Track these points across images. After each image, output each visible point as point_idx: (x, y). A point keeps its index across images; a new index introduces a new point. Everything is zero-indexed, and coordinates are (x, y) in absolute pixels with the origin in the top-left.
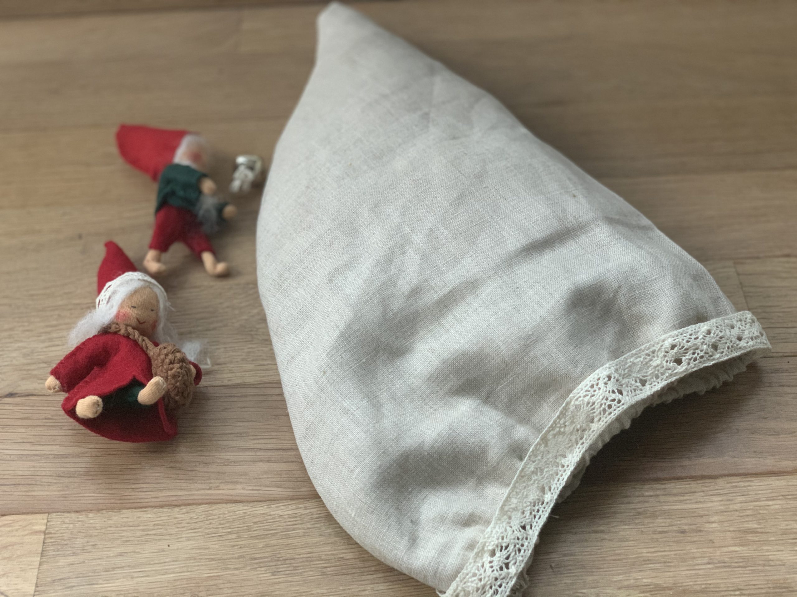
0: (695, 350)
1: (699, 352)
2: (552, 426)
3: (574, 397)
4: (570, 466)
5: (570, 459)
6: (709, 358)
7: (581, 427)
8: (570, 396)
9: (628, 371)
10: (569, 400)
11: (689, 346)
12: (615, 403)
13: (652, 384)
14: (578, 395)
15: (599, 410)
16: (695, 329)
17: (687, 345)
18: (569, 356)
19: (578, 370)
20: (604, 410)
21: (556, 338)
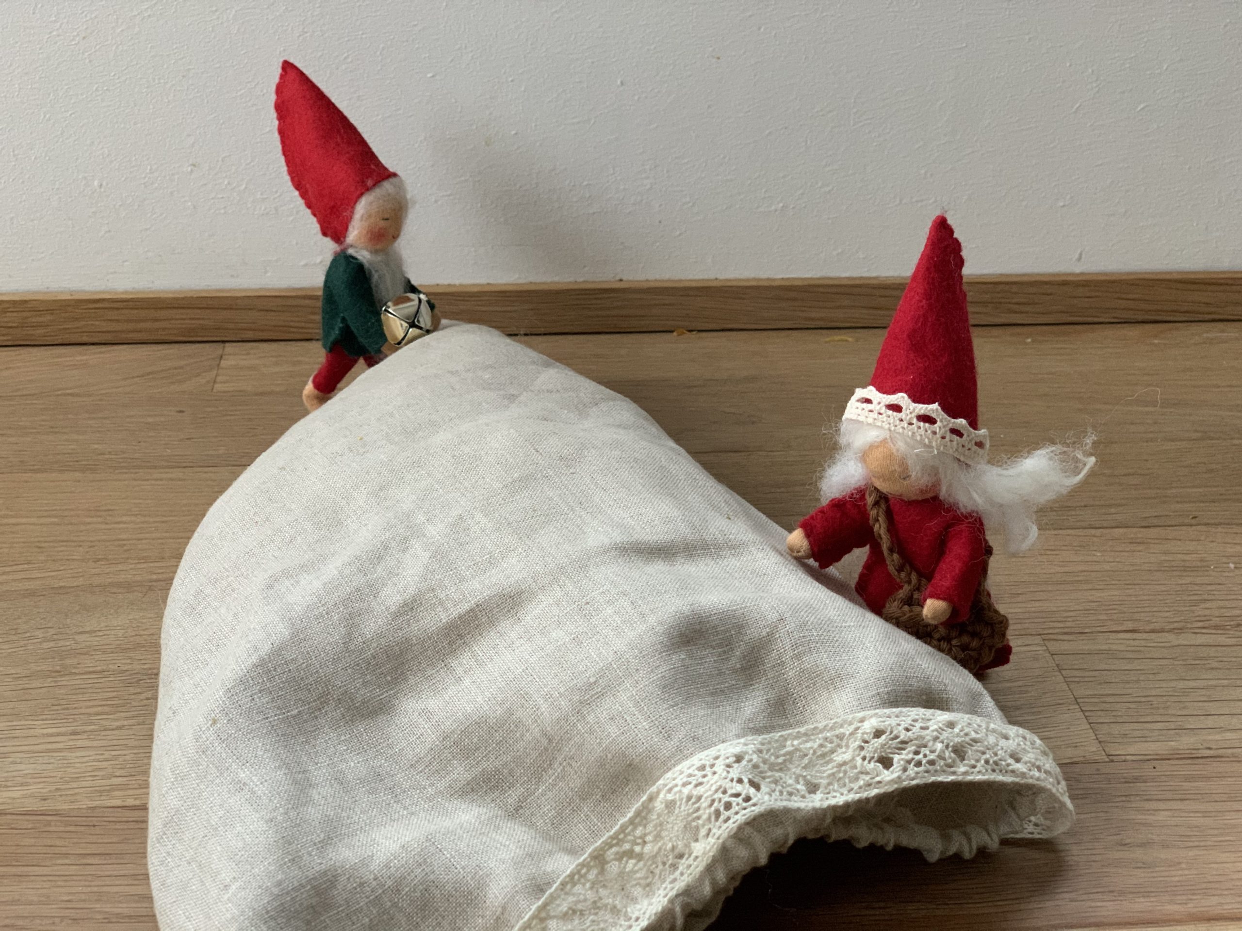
0: (920, 746)
1: (928, 753)
2: (615, 837)
3: (665, 785)
4: (640, 920)
5: (645, 907)
6: (945, 768)
7: (673, 848)
8: (657, 784)
9: (785, 761)
10: (655, 790)
11: (909, 737)
12: (740, 800)
13: (828, 793)
14: (674, 782)
15: (708, 811)
16: (925, 715)
17: (906, 735)
18: (656, 720)
19: (672, 745)
20: (718, 813)
21: (638, 689)
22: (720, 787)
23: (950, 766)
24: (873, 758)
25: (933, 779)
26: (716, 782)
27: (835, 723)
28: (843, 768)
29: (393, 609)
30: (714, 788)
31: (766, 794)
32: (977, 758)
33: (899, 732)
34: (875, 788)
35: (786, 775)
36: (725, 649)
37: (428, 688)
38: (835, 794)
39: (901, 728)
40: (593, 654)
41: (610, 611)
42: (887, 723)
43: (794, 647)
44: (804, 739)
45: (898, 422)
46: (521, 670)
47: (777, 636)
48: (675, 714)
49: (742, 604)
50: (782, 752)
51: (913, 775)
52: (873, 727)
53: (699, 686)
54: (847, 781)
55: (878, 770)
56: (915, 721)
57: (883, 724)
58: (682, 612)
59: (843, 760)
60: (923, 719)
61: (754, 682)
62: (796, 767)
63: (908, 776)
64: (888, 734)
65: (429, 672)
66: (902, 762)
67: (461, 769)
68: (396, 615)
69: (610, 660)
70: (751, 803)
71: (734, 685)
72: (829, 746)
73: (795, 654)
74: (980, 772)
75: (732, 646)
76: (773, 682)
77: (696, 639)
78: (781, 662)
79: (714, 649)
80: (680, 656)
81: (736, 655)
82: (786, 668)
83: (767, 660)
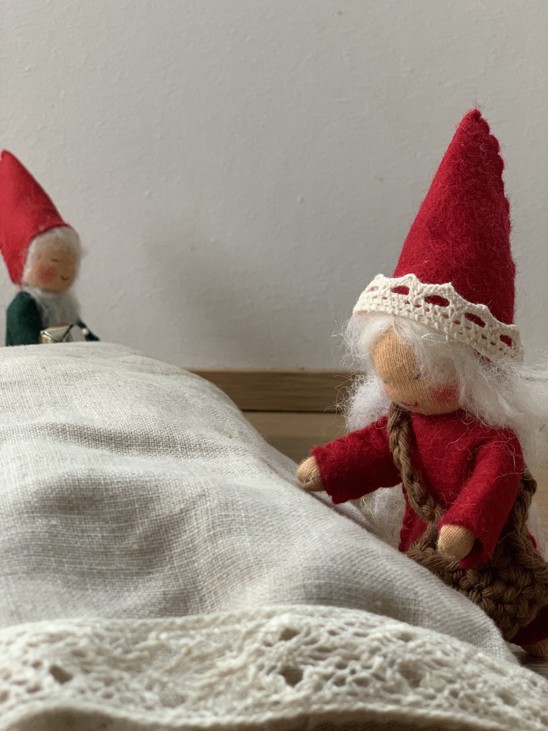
0: (347, 658)
1: (359, 668)
9: (139, 658)
11: (333, 643)
16: (368, 620)
17: (328, 640)
23: (391, 691)
25: (360, 705)
27: (230, 616)
31: (76, 689)
32: (439, 686)
33: (319, 635)
34: (269, 709)
35: (133, 677)
36: (122, 524)
38: (204, 712)
39: (322, 630)
42: (304, 621)
43: (212, 526)
44: (180, 633)
45: (403, 305)
47: (193, 513)
48: (4, 583)
51: (329, 697)
52: (283, 626)
53: (65, 560)
54: (229, 696)
55: (278, 685)
56: (350, 624)
57: (298, 622)
59: (231, 666)
60: (362, 624)
61: (154, 570)
62: (155, 669)
63: (321, 697)
64: (302, 635)
66: (316, 677)
71: (122, 569)
72: (214, 645)
73: (210, 535)
74: (439, 706)
75: (133, 523)
76: (180, 572)
77: (84, 507)
78: (193, 546)
79: (107, 523)
80: (49, 521)
81: (136, 534)
82: (198, 554)
83: (176, 543)
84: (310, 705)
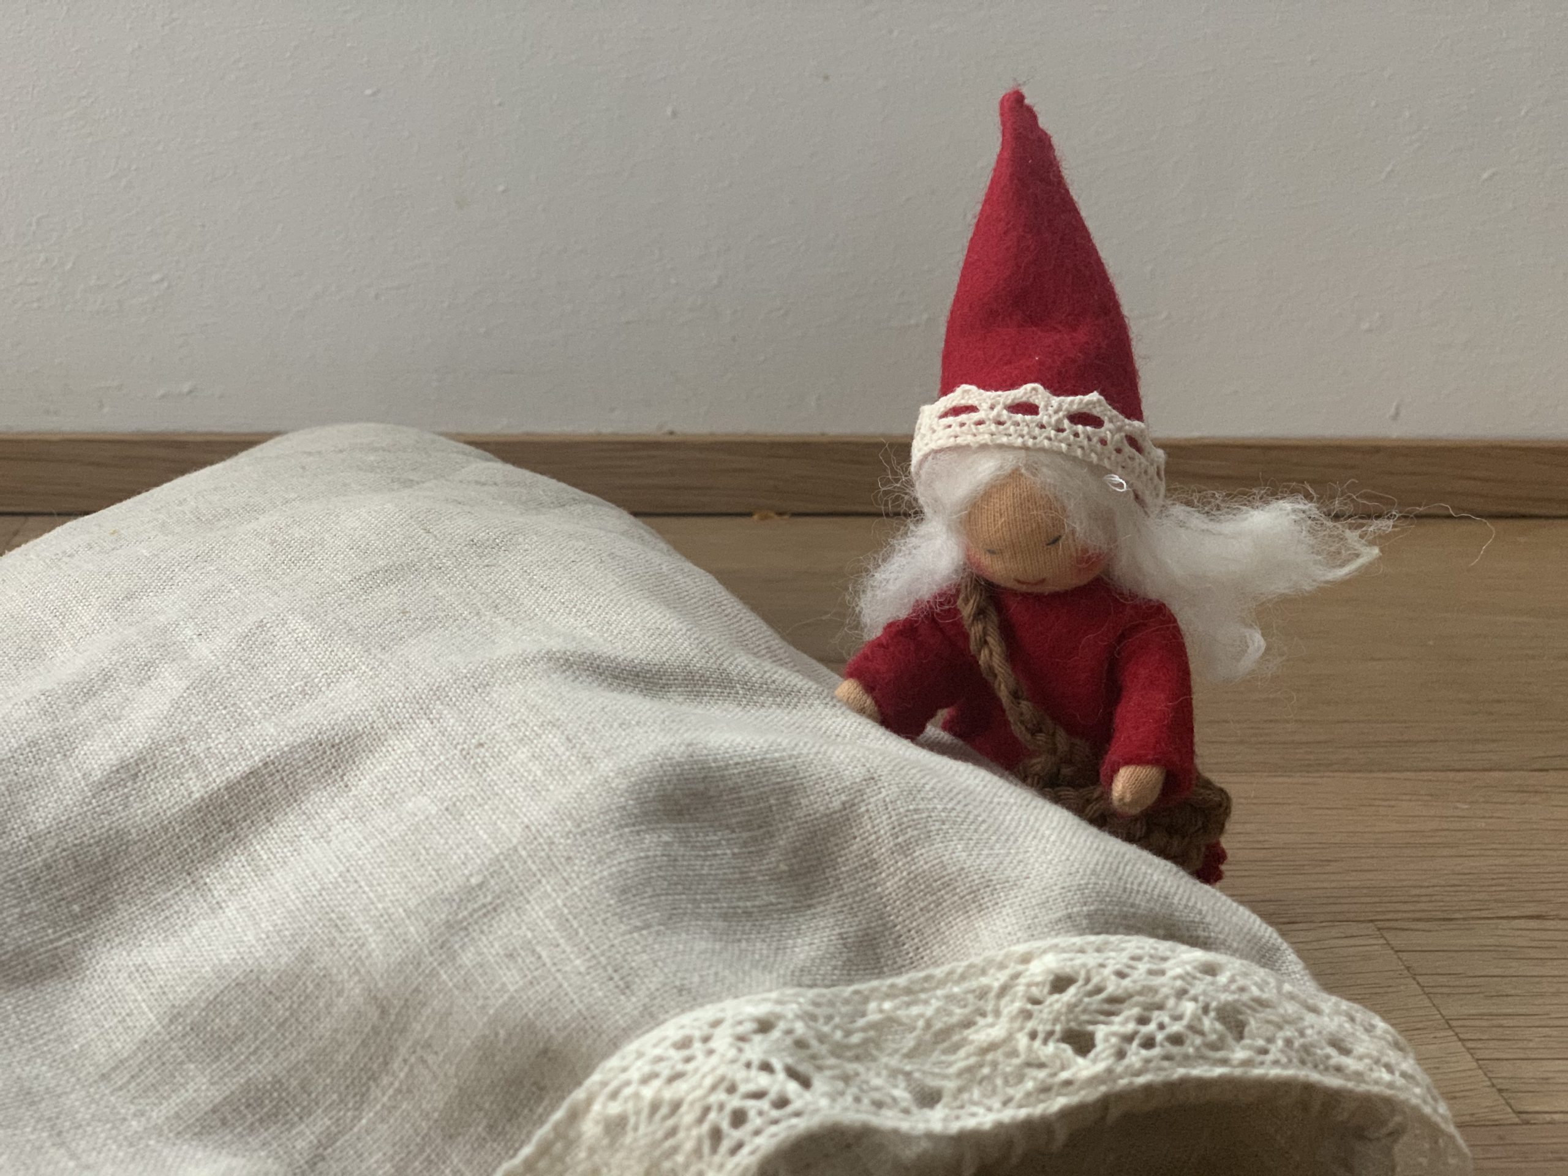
0: (1149, 1008)
1: (1167, 1020)
3: (605, 1084)
6: (1205, 1051)
8: (588, 1082)
9: (866, 1041)
10: (583, 1098)
11: (1126, 989)
12: (764, 1104)
13: (962, 1107)
14: (624, 1077)
15: (695, 1132)
16: (1156, 949)
17: (1118, 986)
18: (603, 954)
19: (632, 1005)
20: (716, 1135)
21: (567, 894)
22: (723, 1079)
23: (1214, 1047)
24: (1050, 1034)
25: (1180, 1072)
26: (714, 1069)
27: (970, 966)
28: (989, 1057)
29: (97, 776)
30: (708, 1082)
31: (824, 1094)
32: (1269, 1034)
33: (1104, 980)
34: (1059, 1094)
35: (868, 1069)
36: (756, 833)
37: (155, 926)
38: (974, 1109)
39: (1107, 972)
40: (481, 832)
41: (523, 756)
42: (1078, 962)
43: (898, 829)
44: (906, 999)
45: (1037, 431)
46: (336, 875)
47: (863, 809)
48: (643, 943)
49: (793, 749)
50: (861, 1022)
51: (1138, 1065)
52: (1049, 971)
53: (698, 897)
54: (999, 1082)
55: (1064, 1056)
56: (1137, 958)
57: (1069, 963)
58: (670, 755)
59: (990, 1039)
60: (1151, 956)
61: (814, 901)
62: (890, 1055)
63: (1127, 1067)
64: (1080, 982)
65: (160, 897)
66: (1114, 1040)
67: (203, 1080)
68: (102, 788)
69: (515, 841)
70: (789, 1109)
71: (772, 904)
72: (959, 1013)
73: (899, 844)
74: (1276, 1063)
75: (770, 829)
76: (854, 902)
77: (696, 809)
78: (870, 861)
79: (733, 831)
80: (660, 837)
81: (779, 847)
82: (880, 873)
83: (841, 856)
84: (1115, 1081)
